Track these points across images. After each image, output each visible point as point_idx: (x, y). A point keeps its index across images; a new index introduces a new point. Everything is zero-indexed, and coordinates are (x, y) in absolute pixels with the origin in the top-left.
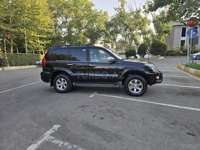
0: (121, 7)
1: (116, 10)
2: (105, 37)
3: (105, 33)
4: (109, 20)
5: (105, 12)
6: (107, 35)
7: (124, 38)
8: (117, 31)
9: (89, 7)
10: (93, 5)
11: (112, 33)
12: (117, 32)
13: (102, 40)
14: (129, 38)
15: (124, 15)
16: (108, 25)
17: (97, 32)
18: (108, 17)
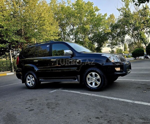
0: (126, 7)
1: (119, 10)
2: (112, 40)
3: (112, 35)
4: (116, 22)
5: (111, 15)
6: (114, 37)
7: (133, 38)
8: (124, 31)
9: (92, 13)
10: (97, 10)
11: (119, 35)
12: (124, 33)
13: (109, 43)
14: (137, 38)
15: (129, 15)
16: (115, 27)
17: (104, 35)
18: (115, 19)
